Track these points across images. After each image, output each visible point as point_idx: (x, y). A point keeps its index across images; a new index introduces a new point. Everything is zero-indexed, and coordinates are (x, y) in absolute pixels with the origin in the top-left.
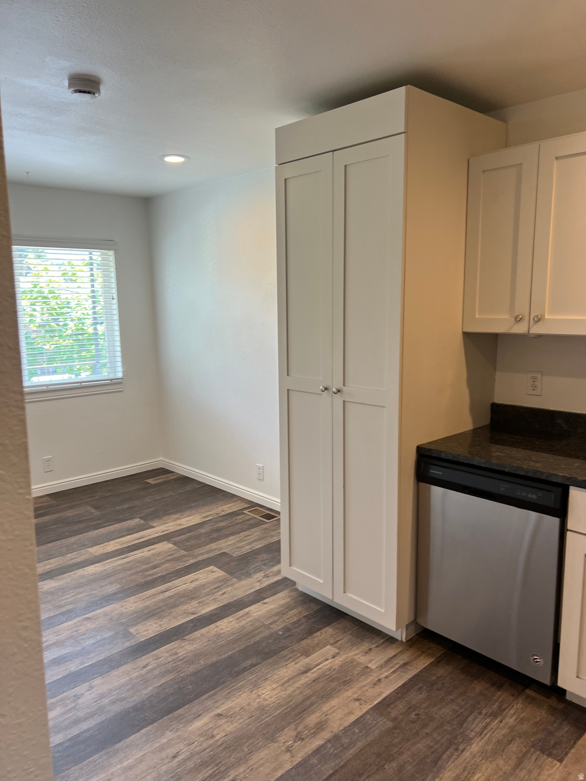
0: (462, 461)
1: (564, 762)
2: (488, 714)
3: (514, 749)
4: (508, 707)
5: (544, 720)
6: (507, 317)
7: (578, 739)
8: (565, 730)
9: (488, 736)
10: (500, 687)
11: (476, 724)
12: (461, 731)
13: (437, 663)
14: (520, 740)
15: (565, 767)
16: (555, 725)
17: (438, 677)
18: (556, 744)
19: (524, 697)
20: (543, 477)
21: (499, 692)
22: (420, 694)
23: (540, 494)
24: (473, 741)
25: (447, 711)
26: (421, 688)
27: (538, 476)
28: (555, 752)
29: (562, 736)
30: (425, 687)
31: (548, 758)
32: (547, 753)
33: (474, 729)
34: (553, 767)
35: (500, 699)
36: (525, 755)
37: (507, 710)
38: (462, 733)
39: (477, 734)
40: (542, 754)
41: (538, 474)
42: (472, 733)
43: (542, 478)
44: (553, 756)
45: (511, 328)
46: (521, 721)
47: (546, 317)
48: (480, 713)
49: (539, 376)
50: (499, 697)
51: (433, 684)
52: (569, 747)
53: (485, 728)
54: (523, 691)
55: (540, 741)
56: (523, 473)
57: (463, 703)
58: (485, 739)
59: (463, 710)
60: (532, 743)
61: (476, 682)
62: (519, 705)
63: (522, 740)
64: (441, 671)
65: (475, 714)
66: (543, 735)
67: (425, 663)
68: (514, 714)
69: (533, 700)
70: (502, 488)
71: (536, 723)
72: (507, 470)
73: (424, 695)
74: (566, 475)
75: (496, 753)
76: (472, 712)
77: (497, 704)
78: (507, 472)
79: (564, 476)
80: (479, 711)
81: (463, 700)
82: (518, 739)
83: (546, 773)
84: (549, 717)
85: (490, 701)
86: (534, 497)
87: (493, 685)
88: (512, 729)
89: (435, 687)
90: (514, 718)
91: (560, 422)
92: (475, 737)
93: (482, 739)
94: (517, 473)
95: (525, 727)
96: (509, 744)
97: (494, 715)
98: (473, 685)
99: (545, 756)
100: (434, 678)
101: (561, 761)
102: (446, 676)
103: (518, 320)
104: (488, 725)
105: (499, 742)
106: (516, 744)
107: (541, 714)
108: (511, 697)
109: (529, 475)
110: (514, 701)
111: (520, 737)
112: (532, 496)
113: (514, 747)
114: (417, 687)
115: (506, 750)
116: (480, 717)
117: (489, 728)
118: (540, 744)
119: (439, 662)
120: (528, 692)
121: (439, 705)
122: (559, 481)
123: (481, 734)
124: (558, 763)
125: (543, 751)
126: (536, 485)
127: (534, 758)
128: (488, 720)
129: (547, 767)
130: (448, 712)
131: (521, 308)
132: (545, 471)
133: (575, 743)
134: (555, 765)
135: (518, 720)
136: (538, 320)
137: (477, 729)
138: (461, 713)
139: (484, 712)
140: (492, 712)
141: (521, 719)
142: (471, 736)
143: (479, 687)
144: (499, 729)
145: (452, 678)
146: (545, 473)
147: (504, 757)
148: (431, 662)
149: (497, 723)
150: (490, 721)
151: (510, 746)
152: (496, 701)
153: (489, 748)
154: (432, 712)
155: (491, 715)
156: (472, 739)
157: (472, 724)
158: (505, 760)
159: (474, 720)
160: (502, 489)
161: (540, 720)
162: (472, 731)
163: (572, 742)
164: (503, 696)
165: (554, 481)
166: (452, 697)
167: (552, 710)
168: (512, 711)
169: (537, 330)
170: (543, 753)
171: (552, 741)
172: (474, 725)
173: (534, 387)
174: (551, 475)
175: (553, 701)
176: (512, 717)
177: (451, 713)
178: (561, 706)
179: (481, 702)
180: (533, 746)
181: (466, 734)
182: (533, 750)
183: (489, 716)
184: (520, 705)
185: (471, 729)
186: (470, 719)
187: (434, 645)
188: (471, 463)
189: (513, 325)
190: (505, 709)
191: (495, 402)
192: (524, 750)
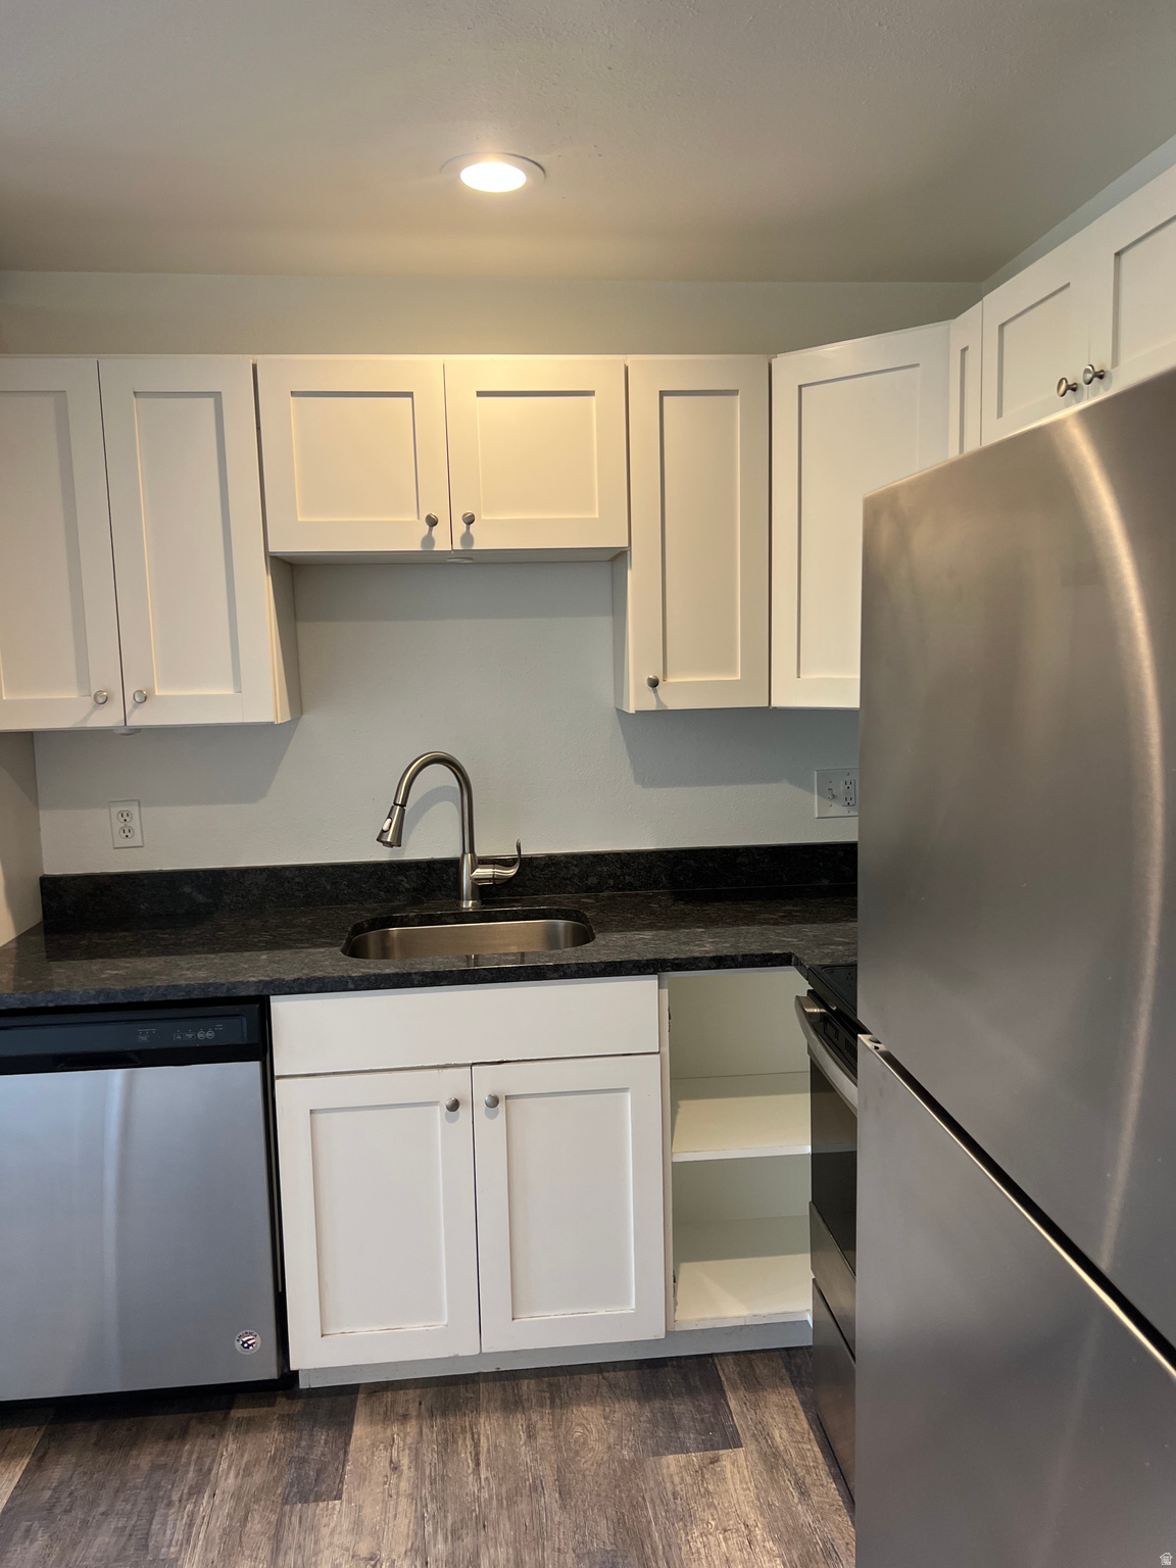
0: (42, 1005)
1: (344, 1496)
2: (185, 1497)
3: (258, 1527)
4: (213, 1461)
5: (282, 1445)
6: (74, 695)
7: (347, 1443)
8: (322, 1442)
9: (201, 1536)
10: (183, 1434)
11: (169, 1529)
12: (150, 1558)
13: (39, 1463)
14: (260, 1506)
15: (349, 1501)
16: (303, 1443)
17: (54, 1489)
18: (319, 1472)
19: (233, 1428)
20: (221, 994)
21: (185, 1446)
22: (31, 1543)
23: (219, 1026)
24: (179, 1563)
25: (103, 1540)
26: (28, 1530)
27: (212, 993)
28: (324, 1487)
29: (323, 1454)
30: (36, 1524)
31: (318, 1505)
32: (312, 1498)
33: (171, 1541)
34: (332, 1514)
35: (194, 1457)
36: (279, 1524)
37: (215, 1467)
38: (154, 1560)
39: (181, 1545)
40: (305, 1505)
41: (211, 989)
42: (172, 1549)
43: (219, 995)
44: (324, 1497)
45: (86, 718)
46: (247, 1472)
47: (157, 694)
48: (170, 1504)
49: (134, 810)
50: (191, 1453)
51: (51, 1509)
52: (341, 1466)
53: (190, 1525)
54: (225, 1418)
55: (292, 1485)
56: (180, 996)
57: (129, 1507)
58: (200, 1543)
59: (135, 1519)
60: (280, 1498)
61: (134, 1452)
62: (230, 1446)
63: (263, 1503)
64: (56, 1473)
65: (161, 1511)
66: (293, 1471)
67: (13, 1477)
68: (229, 1468)
69: (248, 1425)
70: (144, 1036)
71: (273, 1459)
72: (146, 999)
73: (41, 1540)
74: (261, 978)
75: (230, 1555)
76: (153, 1513)
77: (192, 1468)
78: (147, 1002)
79: (261, 981)
80: (165, 1502)
81: (126, 1501)
82: (256, 1507)
83: (325, 1531)
84: (288, 1435)
85: (176, 1471)
86: (210, 1035)
87: (169, 1438)
88: (237, 1496)
89: (58, 1511)
90: (232, 1474)
91: (187, 889)
92: (180, 1551)
93: (195, 1546)
94: (169, 998)
95: (258, 1477)
96: (245, 1526)
97: (196, 1491)
98: (132, 1462)
99: (312, 1505)
100: (47, 1494)
101: (338, 1497)
102: (71, 1478)
103: (101, 700)
104: (192, 1516)
105: (227, 1532)
106: (257, 1517)
107: (272, 1439)
108: (211, 1441)
109: (194, 996)
110: (218, 1445)
111: (257, 1501)
112: (206, 1035)
113: (255, 1525)
114: (19, 1534)
115: (244, 1539)
116: (173, 1510)
117: (198, 1521)
118: (295, 1490)
119: (41, 1459)
120: (236, 1413)
121: (83, 1540)
122: (252, 992)
123: (188, 1541)
124: (337, 1502)
125: (305, 1500)
126: (209, 1010)
127: (295, 1520)
128: (189, 1507)
129: (325, 1521)
130: (107, 1540)
131: (104, 676)
132: (223, 981)
133: (346, 1453)
134: (334, 1508)
135: (241, 1472)
136: (144, 698)
137: (179, 1536)
138: (134, 1526)
139: (175, 1497)
140: (191, 1487)
141: (246, 1468)
142: (173, 1556)
143: (144, 1459)
144: (215, 1510)
145: (85, 1473)
146: (223, 985)
147: (247, 1552)
148: (23, 1468)
149: (208, 1503)
150: (195, 1507)
151: (249, 1525)
152: (188, 1464)
153: (214, 1554)
154: (76, 1561)
155: (190, 1494)
156: (177, 1560)
157: (164, 1534)
158: (251, 1556)
159: (164, 1524)
160: (144, 1038)
161: (276, 1450)
162: (169, 1546)
163: (341, 1454)
164: (196, 1448)
165: (243, 994)
166: (102, 1509)
167: (288, 1422)
168: (224, 1465)
169: (140, 718)
170: (306, 1501)
171: (311, 1473)
172: (168, 1532)
173: (127, 832)
174: (235, 985)
175: (283, 1405)
176: (228, 1474)
177: (113, 1540)
178: (298, 1406)
179: (162, 1484)
180: (285, 1501)
181: (161, 1557)
182: (287, 1507)
183: (188, 1500)
184: (232, 1446)
185: (166, 1544)
186: (155, 1526)
187: (16, 1430)
188: (64, 1003)
189: (91, 713)
190: (210, 1470)
191: (46, 873)
192: (274, 1518)
